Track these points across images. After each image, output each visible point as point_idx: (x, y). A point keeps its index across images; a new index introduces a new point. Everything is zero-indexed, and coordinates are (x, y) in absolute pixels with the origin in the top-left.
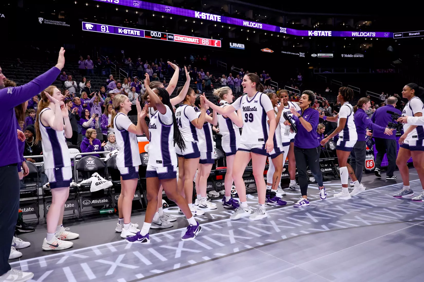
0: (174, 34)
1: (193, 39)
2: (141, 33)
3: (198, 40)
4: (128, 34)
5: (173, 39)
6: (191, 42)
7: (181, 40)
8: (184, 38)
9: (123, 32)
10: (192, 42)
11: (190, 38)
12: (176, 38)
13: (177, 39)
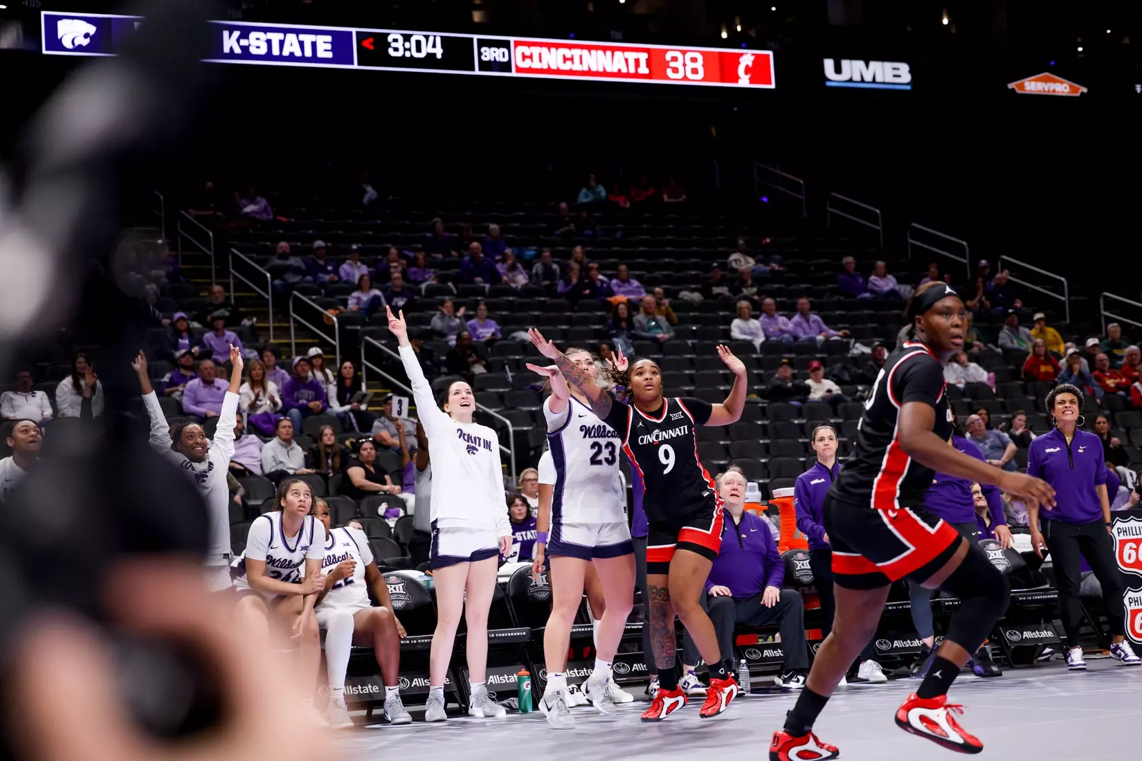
0: (512, 39)
1: (618, 54)
2: (341, 46)
3: (643, 57)
4: (269, 56)
5: (506, 66)
6: (605, 73)
7: (553, 67)
8: (568, 53)
9: (245, 49)
10: (609, 70)
11: (600, 53)
12: (524, 57)
13: (527, 64)
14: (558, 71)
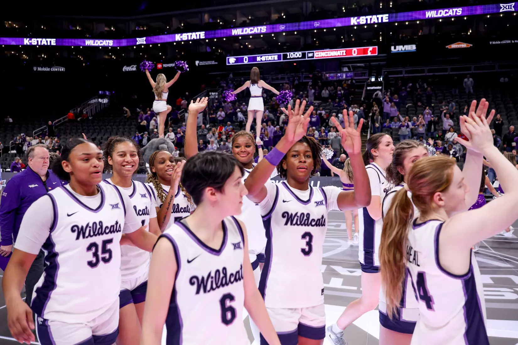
0: (314, 51)
1: (339, 52)
2: (279, 57)
3: (344, 51)
4: (266, 61)
5: (313, 57)
6: (335, 56)
7: (323, 56)
8: (327, 52)
9: (261, 60)
11: (334, 52)
13: (317, 56)
14: (325, 57)
